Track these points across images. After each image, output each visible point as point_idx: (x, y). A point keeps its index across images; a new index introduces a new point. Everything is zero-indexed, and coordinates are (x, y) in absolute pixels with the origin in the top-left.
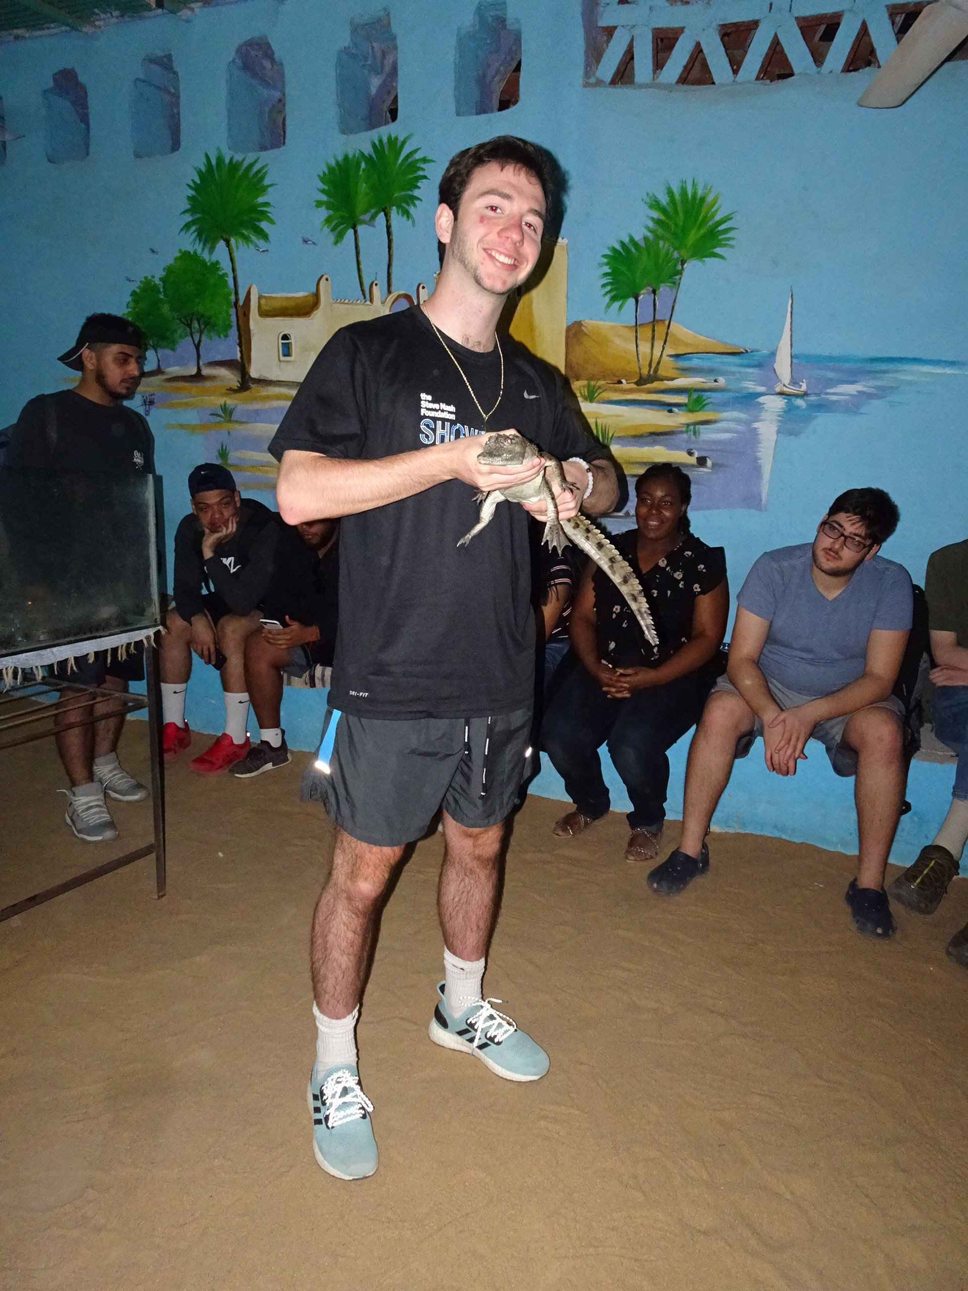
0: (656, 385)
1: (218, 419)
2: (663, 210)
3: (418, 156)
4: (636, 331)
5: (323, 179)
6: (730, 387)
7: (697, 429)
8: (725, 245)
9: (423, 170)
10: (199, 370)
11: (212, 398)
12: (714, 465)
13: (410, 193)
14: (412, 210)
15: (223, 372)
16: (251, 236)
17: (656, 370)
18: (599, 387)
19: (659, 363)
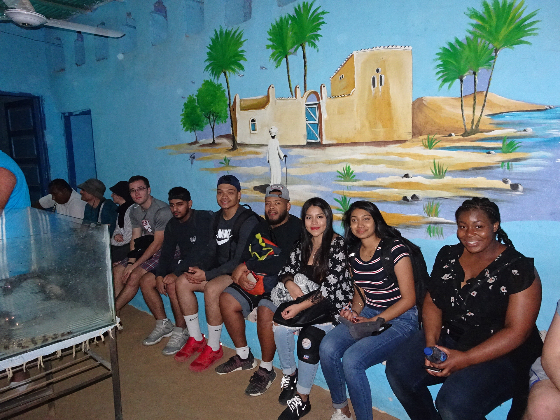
0: (477, 136)
1: (223, 165)
2: (481, 18)
3: (319, 11)
4: (462, 101)
5: (270, 33)
6: (536, 134)
7: (510, 165)
8: (530, 34)
9: (323, 18)
10: (214, 140)
11: (220, 154)
12: (525, 190)
13: (315, 33)
14: (317, 43)
15: (225, 141)
16: (236, 68)
17: (477, 126)
18: (436, 139)
19: (479, 121)
